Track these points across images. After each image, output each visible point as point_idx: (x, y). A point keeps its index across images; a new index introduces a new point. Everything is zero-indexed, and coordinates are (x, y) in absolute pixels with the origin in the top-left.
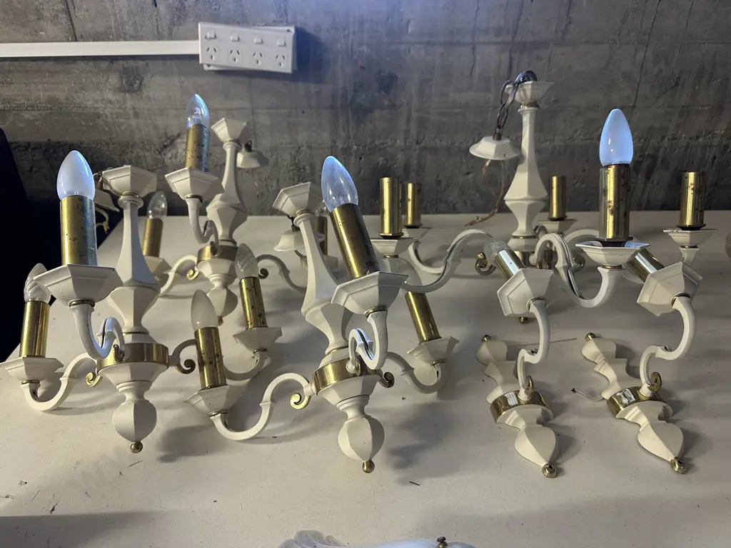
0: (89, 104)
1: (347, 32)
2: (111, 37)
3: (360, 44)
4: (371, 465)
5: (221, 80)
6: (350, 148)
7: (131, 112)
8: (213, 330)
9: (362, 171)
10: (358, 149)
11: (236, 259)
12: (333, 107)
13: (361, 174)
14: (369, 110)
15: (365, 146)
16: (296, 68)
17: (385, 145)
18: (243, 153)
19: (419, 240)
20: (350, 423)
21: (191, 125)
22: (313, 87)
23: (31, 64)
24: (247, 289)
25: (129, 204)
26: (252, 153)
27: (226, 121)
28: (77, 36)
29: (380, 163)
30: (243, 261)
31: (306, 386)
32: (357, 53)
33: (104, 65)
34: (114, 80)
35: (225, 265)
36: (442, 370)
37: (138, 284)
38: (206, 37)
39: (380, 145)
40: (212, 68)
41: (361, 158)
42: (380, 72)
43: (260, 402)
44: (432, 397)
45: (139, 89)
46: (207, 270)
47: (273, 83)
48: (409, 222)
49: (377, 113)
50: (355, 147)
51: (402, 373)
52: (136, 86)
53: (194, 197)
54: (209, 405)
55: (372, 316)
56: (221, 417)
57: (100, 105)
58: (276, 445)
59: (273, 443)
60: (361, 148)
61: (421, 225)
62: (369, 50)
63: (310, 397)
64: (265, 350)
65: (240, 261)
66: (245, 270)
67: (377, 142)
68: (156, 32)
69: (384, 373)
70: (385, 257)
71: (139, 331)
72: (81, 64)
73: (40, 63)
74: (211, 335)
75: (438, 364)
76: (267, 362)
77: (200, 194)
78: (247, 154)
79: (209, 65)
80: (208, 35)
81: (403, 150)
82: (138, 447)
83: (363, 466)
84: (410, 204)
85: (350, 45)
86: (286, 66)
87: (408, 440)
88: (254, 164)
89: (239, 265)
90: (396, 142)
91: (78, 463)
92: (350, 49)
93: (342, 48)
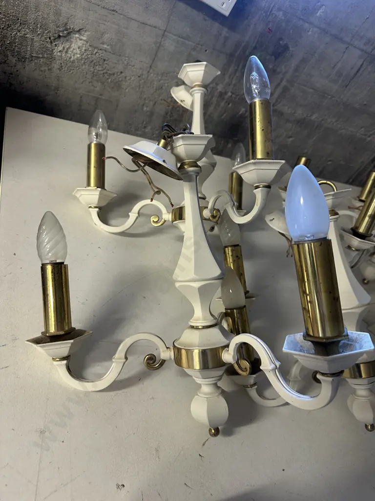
3: (279, 9)
6: (226, 93)
10: (231, 96)
13: (223, 117)
32: (274, 16)
50: (230, 94)
62: (283, 18)
85: (272, 6)
92: (270, 10)
93: (265, 5)
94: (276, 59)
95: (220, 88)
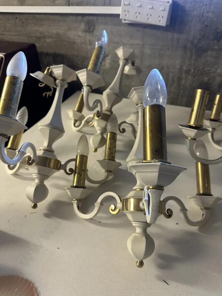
0: (72, 37)
1: (202, 4)
2: (84, 4)
3: (208, 12)
4: (141, 264)
5: (131, 28)
6: (190, 70)
7: (88, 42)
8: (85, 157)
9: (194, 84)
10: (194, 72)
11: (109, 121)
12: (185, 47)
13: (193, 86)
14: (206, 51)
15: (199, 70)
16: (168, 24)
17: (210, 71)
18: (129, 66)
19: (216, 128)
20: (135, 236)
21: (97, 46)
22: (176, 35)
23: (51, 16)
24: (109, 138)
25: (60, 85)
26: (134, 67)
27: (123, 48)
28: (70, 4)
29: (205, 81)
30: (111, 124)
31: (119, 203)
32: (206, 17)
33: (80, 18)
34: (83, 26)
35: (103, 123)
36: (206, 213)
37: (52, 126)
38: (125, 4)
39: (207, 70)
40: (126, 22)
41: (195, 77)
42: (217, 29)
43: (95, 203)
44: (195, 229)
45: (93, 31)
46: (95, 123)
47: (155, 32)
48: (212, 117)
49: (209, 53)
50: (193, 70)
51: (179, 211)
52: (92, 29)
53: (87, 86)
54: (72, 195)
55: (150, 191)
56: (77, 203)
57: (76, 38)
58: (98, 227)
59: (97, 225)
60: (196, 71)
61: (220, 120)
62: (213, 16)
63: (120, 210)
64: (111, 172)
65: (110, 123)
66: (111, 128)
67: (206, 69)
68: (103, 2)
69: (167, 209)
70: (187, 138)
71: (49, 150)
72: (71, 17)
73: (55, 16)
74: (84, 159)
75: (204, 210)
76: (110, 177)
77: (91, 84)
78: (132, 67)
79: (125, 20)
80: (126, 4)
81: (220, 75)
82: (35, 206)
83: (137, 263)
84: (215, 107)
85: (202, 12)
86: (163, 22)
87: (172, 252)
88: (134, 73)
89: (109, 125)
90: (217, 70)
91: (12, 204)
92: (202, 14)
93: (197, 14)
94: (218, 42)
95: (185, 68)
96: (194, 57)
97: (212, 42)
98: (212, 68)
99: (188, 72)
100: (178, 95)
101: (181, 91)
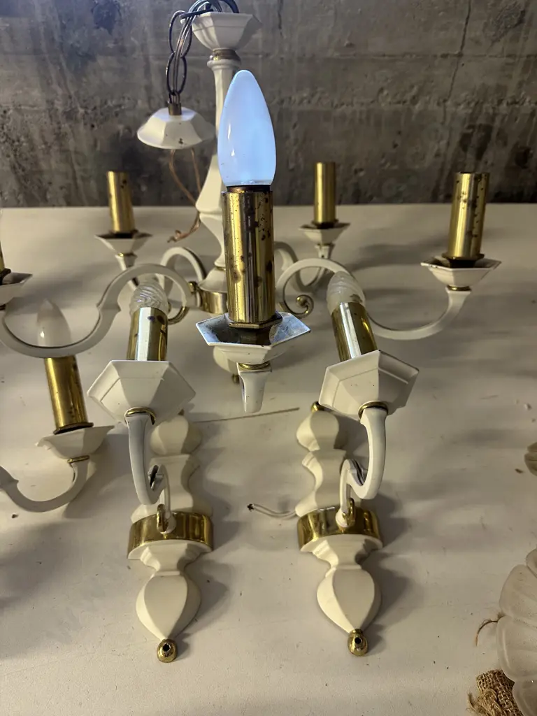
6: (74, 111)
9: (99, 144)
14: (89, 57)
15: (95, 108)
17: (123, 107)
29: (121, 132)
39: (116, 106)
41: (93, 126)
49: (101, 61)
60: (89, 111)
67: (110, 104)
90: (136, 103)
96: (69, 76)
97: (95, 32)
98: (124, 98)
99: (70, 115)
100: (75, 178)
101: (76, 167)
